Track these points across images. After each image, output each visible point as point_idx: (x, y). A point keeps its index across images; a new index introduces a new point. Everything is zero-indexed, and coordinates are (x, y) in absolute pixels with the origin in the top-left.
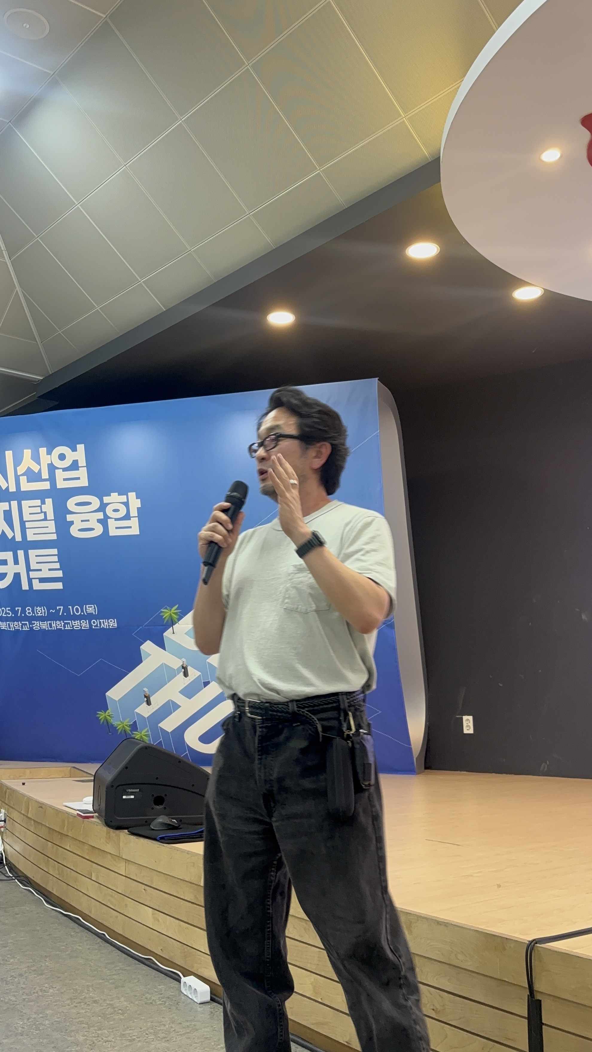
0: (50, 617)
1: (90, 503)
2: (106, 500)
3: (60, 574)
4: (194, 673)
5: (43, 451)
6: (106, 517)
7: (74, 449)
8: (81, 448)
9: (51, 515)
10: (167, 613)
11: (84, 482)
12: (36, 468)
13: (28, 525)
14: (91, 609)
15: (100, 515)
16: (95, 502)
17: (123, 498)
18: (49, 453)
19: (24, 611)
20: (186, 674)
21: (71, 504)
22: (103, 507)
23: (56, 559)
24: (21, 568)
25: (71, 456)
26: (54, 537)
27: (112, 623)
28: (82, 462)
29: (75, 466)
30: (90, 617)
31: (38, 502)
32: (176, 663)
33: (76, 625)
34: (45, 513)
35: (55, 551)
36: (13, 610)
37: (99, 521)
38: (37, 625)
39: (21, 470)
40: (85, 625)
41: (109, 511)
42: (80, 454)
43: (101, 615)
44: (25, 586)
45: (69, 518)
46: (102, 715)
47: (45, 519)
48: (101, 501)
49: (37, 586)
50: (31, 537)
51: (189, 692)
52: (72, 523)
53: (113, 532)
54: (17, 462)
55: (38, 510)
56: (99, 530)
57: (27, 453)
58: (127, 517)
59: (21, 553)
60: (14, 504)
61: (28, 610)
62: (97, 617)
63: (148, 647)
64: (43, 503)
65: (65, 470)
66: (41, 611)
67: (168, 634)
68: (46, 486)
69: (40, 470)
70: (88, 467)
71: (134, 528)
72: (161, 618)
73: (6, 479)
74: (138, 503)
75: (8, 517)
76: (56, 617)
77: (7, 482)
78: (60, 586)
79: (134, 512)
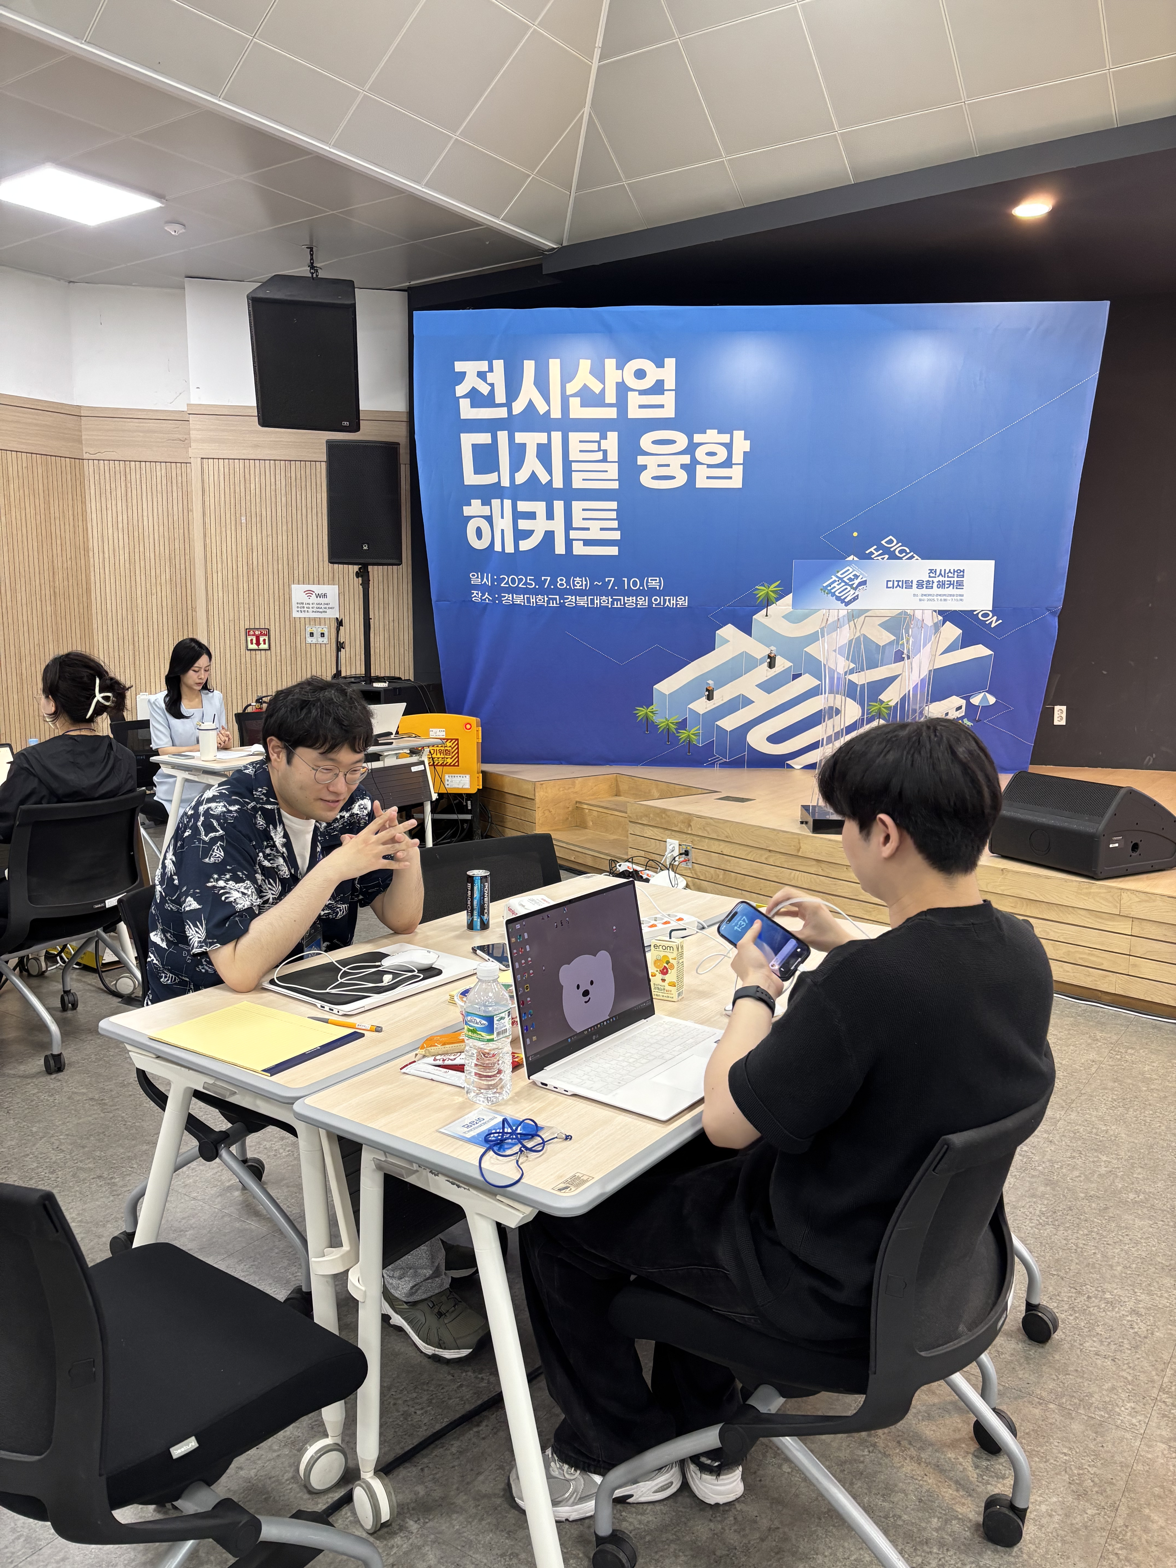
0: (593, 591)
1: (673, 442)
2: (697, 438)
3: (617, 535)
4: (783, 664)
5: (610, 364)
6: (695, 462)
7: (660, 365)
8: (670, 363)
9: (613, 455)
10: (762, 591)
11: (669, 412)
12: (596, 387)
13: (575, 466)
14: (654, 583)
15: (686, 459)
16: (682, 441)
17: (726, 438)
18: (620, 366)
19: (554, 582)
20: (771, 665)
21: (646, 441)
22: (691, 449)
23: (614, 515)
24: (558, 526)
25: (654, 374)
26: (615, 485)
27: (683, 602)
28: (670, 383)
29: (658, 388)
30: (651, 592)
31: (596, 436)
32: (760, 651)
33: (630, 602)
34: (605, 452)
35: (614, 505)
36: (537, 580)
37: (683, 467)
38: (571, 601)
39: (571, 388)
40: (643, 602)
41: (700, 454)
42: (668, 372)
43: (667, 591)
44: (560, 550)
45: (641, 460)
46: (642, 711)
47: (605, 460)
48: (691, 439)
49: (579, 549)
50: (577, 482)
52: (645, 467)
53: (702, 482)
54: (567, 377)
55: (595, 446)
57: (585, 365)
58: (728, 463)
59: (559, 506)
60: (557, 436)
61: (561, 582)
62: (659, 593)
63: (728, 632)
64: (604, 437)
65: (642, 392)
66: (579, 583)
67: (759, 617)
68: (611, 413)
69: (603, 390)
70: (677, 390)
71: (735, 478)
72: (754, 597)
73: (547, 399)
74: (746, 446)
75: (544, 453)
76: (601, 591)
77: (548, 404)
78: (614, 551)
79: (738, 457)
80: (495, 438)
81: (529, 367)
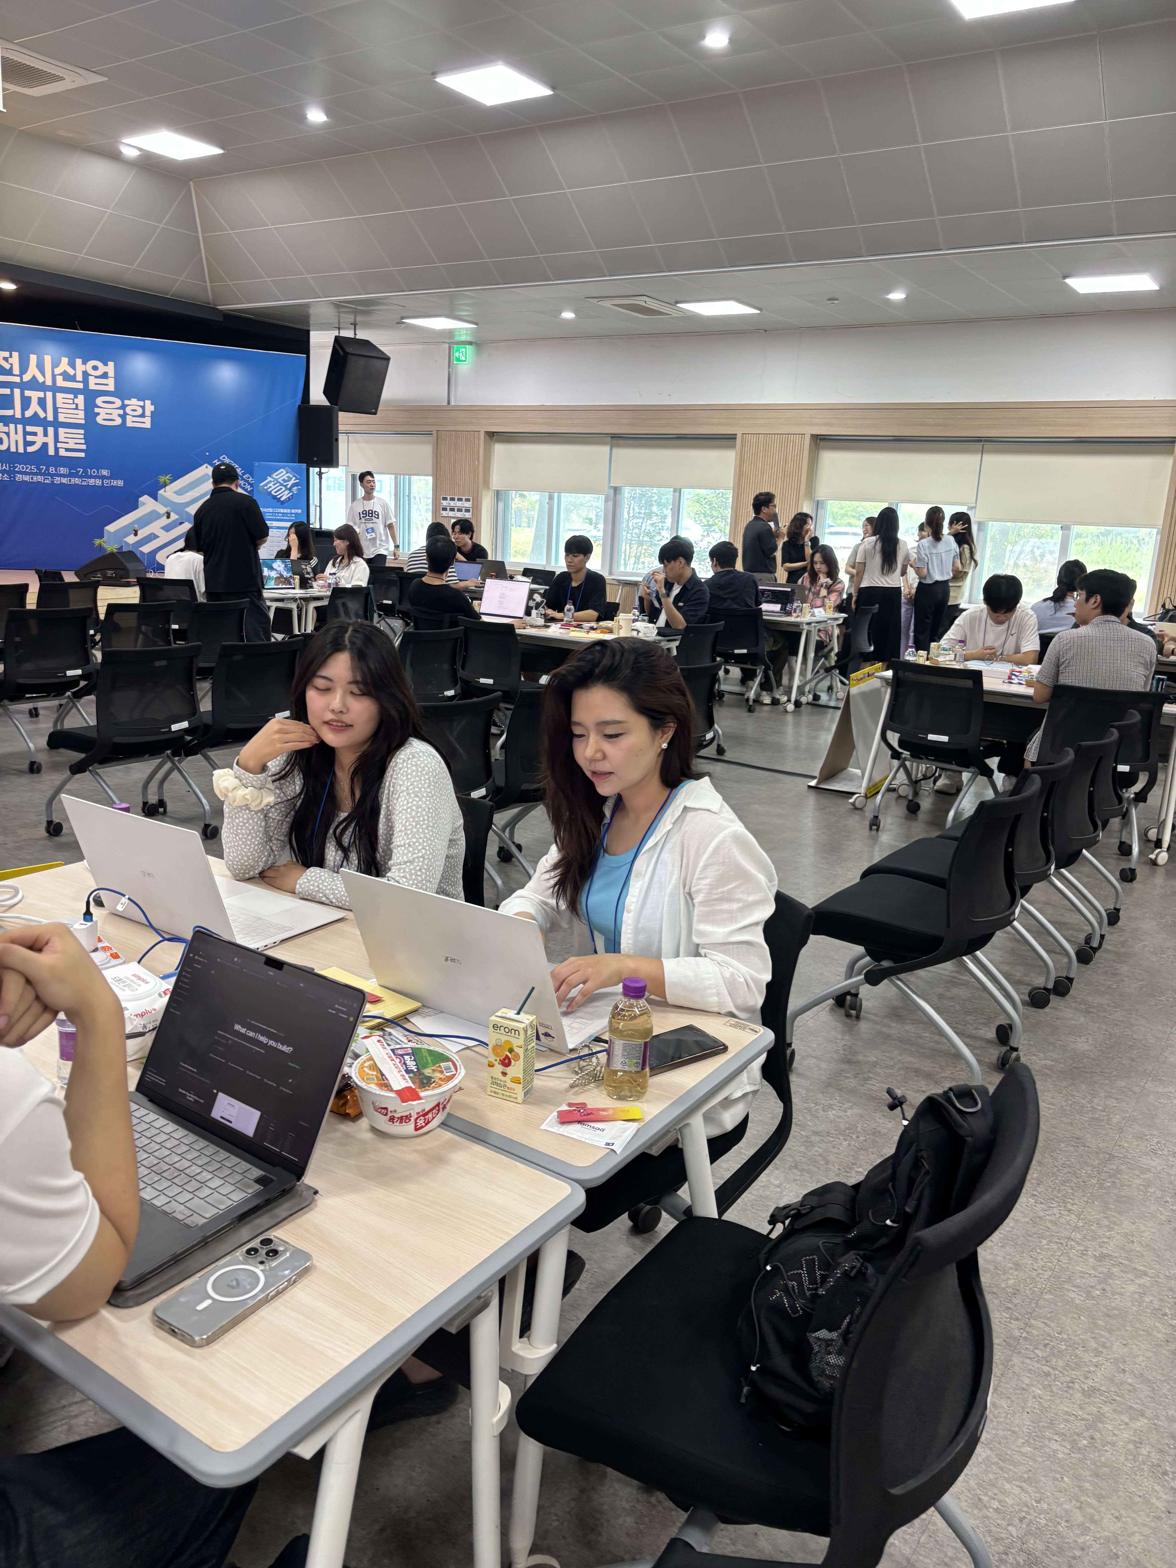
0: (71, 475)
1: (114, 403)
2: (127, 402)
3: (84, 447)
4: (174, 516)
5: (79, 361)
6: (125, 414)
7: (106, 364)
8: (111, 364)
9: (81, 406)
10: (162, 479)
11: (111, 387)
12: (71, 372)
13: (60, 410)
14: (105, 472)
15: (121, 412)
16: (118, 403)
17: (141, 403)
18: (84, 363)
19: (47, 469)
20: (168, 517)
21: (99, 401)
22: (123, 407)
23: (82, 436)
24: (50, 440)
25: (102, 369)
26: (83, 422)
27: (120, 483)
28: (111, 373)
29: (105, 375)
30: (103, 478)
31: (72, 396)
32: (162, 510)
33: (92, 482)
34: (77, 405)
35: (82, 431)
36: (38, 468)
37: (119, 415)
38: (57, 480)
39: (58, 371)
40: (98, 482)
41: (128, 410)
42: (110, 368)
43: (112, 477)
44: (51, 452)
45: (97, 410)
46: (97, 542)
47: (77, 408)
48: (123, 402)
49: (62, 453)
50: (61, 418)
51: (167, 528)
52: (98, 414)
53: (129, 424)
54: (55, 365)
55: (71, 401)
56: (118, 421)
57: (65, 360)
58: (143, 415)
59: (51, 430)
60: (49, 395)
61: (52, 470)
62: (107, 478)
63: (145, 499)
64: (76, 397)
65: (96, 377)
66: (63, 470)
67: (161, 492)
68: (80, 386)
69: (75, 374)
70: (115, 378)
71: (147, 423)
72: (158, 482)
73: (43, 375)
74: (152, 408)
75: (42, 402)
76: (76, 475)
77: (44, 377)
78: (82, 455)
79: (148, 413)
80: (12, 392)
81: (33, 358)
